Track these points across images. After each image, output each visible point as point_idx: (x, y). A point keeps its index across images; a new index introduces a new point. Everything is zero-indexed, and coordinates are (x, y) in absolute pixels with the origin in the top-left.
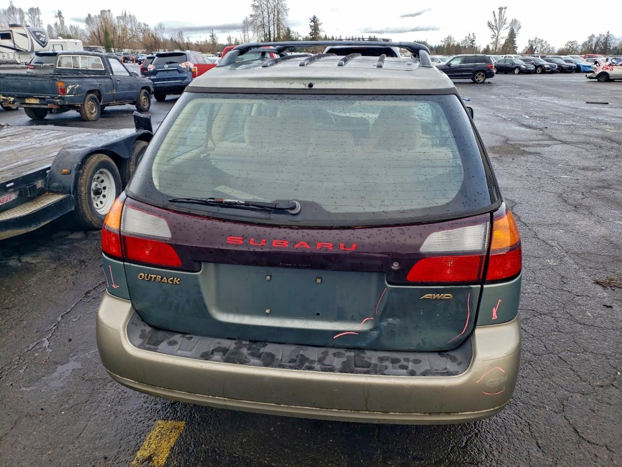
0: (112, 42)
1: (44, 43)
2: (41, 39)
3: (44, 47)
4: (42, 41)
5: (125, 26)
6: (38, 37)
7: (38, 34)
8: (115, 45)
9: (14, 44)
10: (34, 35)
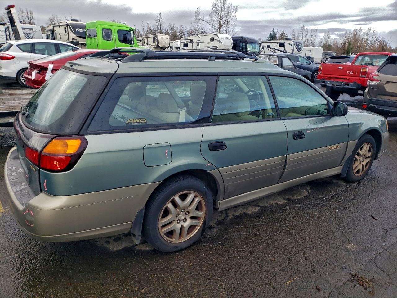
0: (352, 49)
1: (300, 49)
2: (299, 47)
3: (299, 51)
4: (299, 48)
5: (367, 39)
6: (297, 46)
7: (298, 44)
8: (353, 51)
9: (284, 49)
10: (295, 45)
